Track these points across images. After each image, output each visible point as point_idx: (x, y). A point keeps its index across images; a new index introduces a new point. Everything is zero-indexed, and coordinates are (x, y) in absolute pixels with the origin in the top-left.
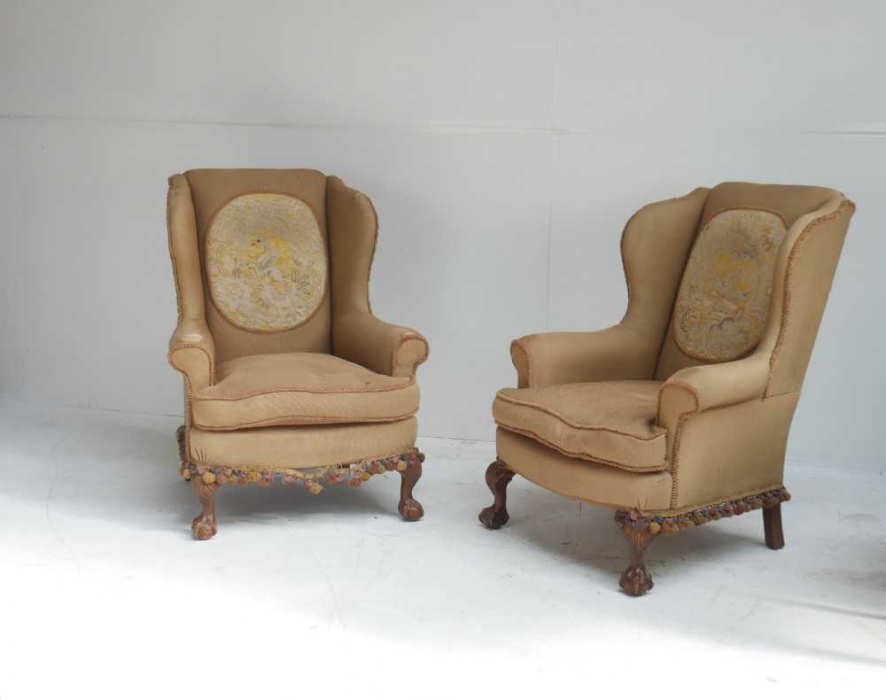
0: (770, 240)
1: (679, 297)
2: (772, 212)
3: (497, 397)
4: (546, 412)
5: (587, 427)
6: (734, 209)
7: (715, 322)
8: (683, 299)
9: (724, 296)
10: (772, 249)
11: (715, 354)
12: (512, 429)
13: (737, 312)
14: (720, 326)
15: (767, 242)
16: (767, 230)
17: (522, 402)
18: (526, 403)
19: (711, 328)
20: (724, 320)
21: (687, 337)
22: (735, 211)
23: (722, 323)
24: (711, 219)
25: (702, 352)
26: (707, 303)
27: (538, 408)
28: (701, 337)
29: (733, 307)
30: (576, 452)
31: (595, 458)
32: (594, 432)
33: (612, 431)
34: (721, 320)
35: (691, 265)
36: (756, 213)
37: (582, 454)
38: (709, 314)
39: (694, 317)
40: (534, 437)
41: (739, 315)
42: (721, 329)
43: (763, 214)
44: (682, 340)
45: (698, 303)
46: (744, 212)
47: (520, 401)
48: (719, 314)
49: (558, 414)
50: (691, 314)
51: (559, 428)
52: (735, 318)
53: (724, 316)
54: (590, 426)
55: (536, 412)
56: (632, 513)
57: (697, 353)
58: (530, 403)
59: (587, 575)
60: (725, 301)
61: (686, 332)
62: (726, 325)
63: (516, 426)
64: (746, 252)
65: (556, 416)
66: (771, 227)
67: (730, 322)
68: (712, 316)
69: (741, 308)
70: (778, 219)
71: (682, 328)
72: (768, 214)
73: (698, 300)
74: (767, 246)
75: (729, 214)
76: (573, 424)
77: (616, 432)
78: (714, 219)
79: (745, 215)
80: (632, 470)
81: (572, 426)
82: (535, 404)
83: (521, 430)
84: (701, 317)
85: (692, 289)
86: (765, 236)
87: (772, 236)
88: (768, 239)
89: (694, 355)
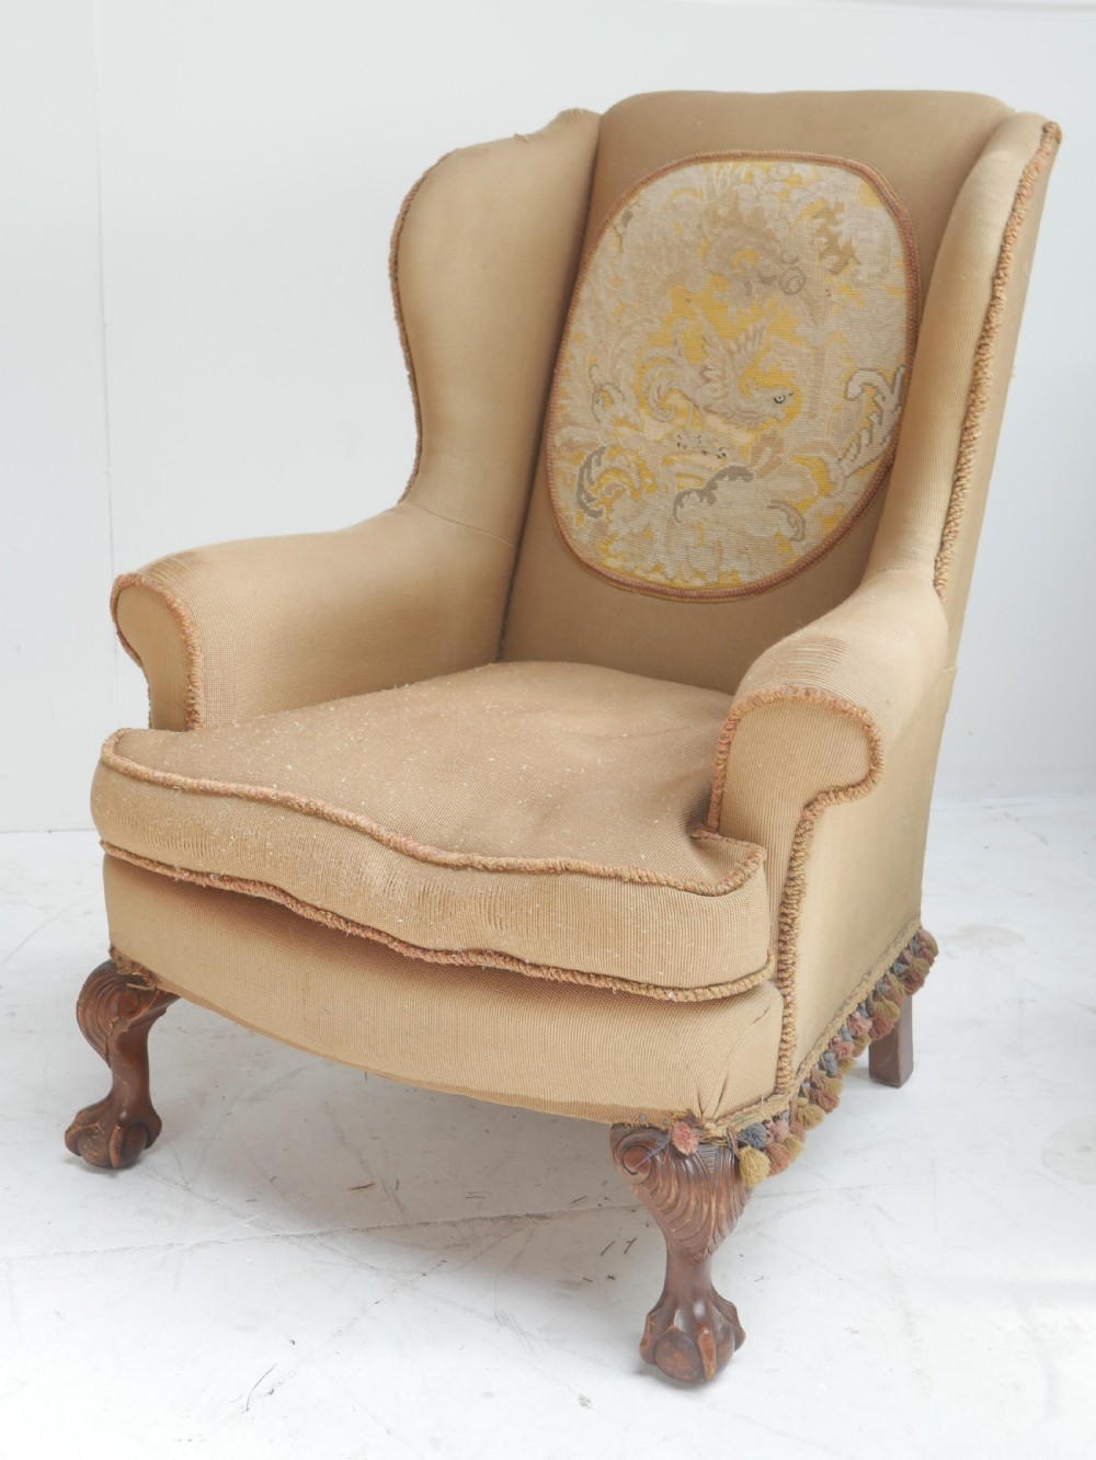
0: (841, 242)
1: (557, 417)
2: (833, 163)
3: (105, 765)
4: (317, 814)
5: (491, 861)
6: (707, 159)
7: (690, 484)
8: (573, 423)
9: (708, 410)
10: (852, 267)
11: (701, 574)
12: (185, 876)
13: (757, 453)
14: (708, 493)
15: (832, 245)
16: (829, 214)
17: (219, 785)
18: (233, 787)
19: (678, 501)
20: (720, 475)
21: (601, 529)
22: (714, 166)
23: (712, 486)
24: (634, 191)
25: (657, 568)
26: (654, 431)
27: (285, 805)
28: (647, 528)
29: (744, 438)
30: (458, 946)
31: (536, 966)
32: (528, 882)
33: (597, 876)
34: (708, 476)
35: (582, 323)
36: (784, 169)
37: (480, 952)
38: (667, 462)
39: (618, 471)
40: (280, 900)
41: (763, 460)
42: (712, 500)
43: (805, 171)
44: (585, 538)
45: (625, 430)
46: (744, 167)
47: (206, 782)
48: (698, 458)
49: (363, 821)
50: (606, 463)
51: (377, 865)
52: (753, 470)
53: (716, 464)
54: (503, 861)
55: (282, 817)
56: (678, 1131)
57: (639, 572)
58: (247, 788)
59: (502, 1319)
60: (714, 421)
61: (596, 514)
62: (724, 488)
63: (200, 866)
64: (766, 281)
65: (356, 828)
66: (840, 207)
67: (740, 481)
68: (679, 467)
69: (772, 440)
70: (857, 182)
71: (581, 504)
72: (823, 170)
73: (624, 422)
74: (835, 258)
75: (694, 175)
76: (423, 850)
77: (618, 877)
78: (644, 192)
79: (750, 175)
80: (681, 997)
81: (425, 860)
82: (270, 791)
83: (222, 878)
84: (641, 470)
85: (599, 394)
86: (822, 231)
87: (845, 229)
88: (833, 239)
89: (629, 580)
